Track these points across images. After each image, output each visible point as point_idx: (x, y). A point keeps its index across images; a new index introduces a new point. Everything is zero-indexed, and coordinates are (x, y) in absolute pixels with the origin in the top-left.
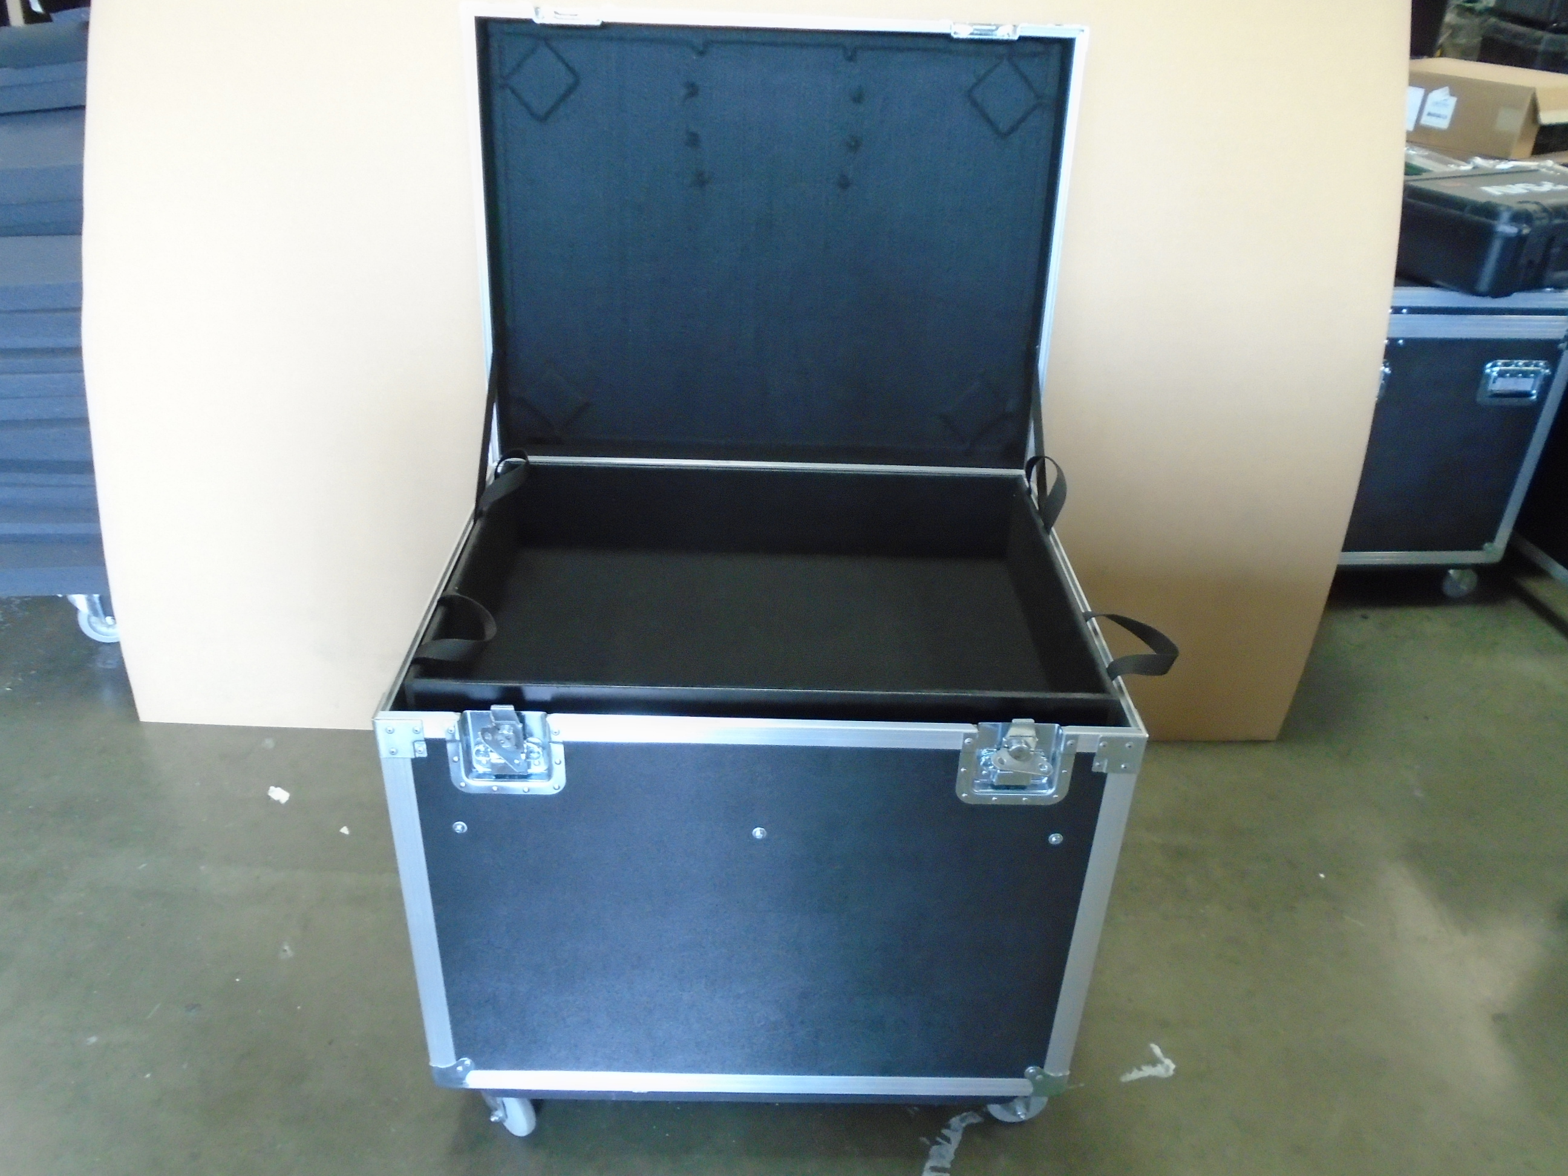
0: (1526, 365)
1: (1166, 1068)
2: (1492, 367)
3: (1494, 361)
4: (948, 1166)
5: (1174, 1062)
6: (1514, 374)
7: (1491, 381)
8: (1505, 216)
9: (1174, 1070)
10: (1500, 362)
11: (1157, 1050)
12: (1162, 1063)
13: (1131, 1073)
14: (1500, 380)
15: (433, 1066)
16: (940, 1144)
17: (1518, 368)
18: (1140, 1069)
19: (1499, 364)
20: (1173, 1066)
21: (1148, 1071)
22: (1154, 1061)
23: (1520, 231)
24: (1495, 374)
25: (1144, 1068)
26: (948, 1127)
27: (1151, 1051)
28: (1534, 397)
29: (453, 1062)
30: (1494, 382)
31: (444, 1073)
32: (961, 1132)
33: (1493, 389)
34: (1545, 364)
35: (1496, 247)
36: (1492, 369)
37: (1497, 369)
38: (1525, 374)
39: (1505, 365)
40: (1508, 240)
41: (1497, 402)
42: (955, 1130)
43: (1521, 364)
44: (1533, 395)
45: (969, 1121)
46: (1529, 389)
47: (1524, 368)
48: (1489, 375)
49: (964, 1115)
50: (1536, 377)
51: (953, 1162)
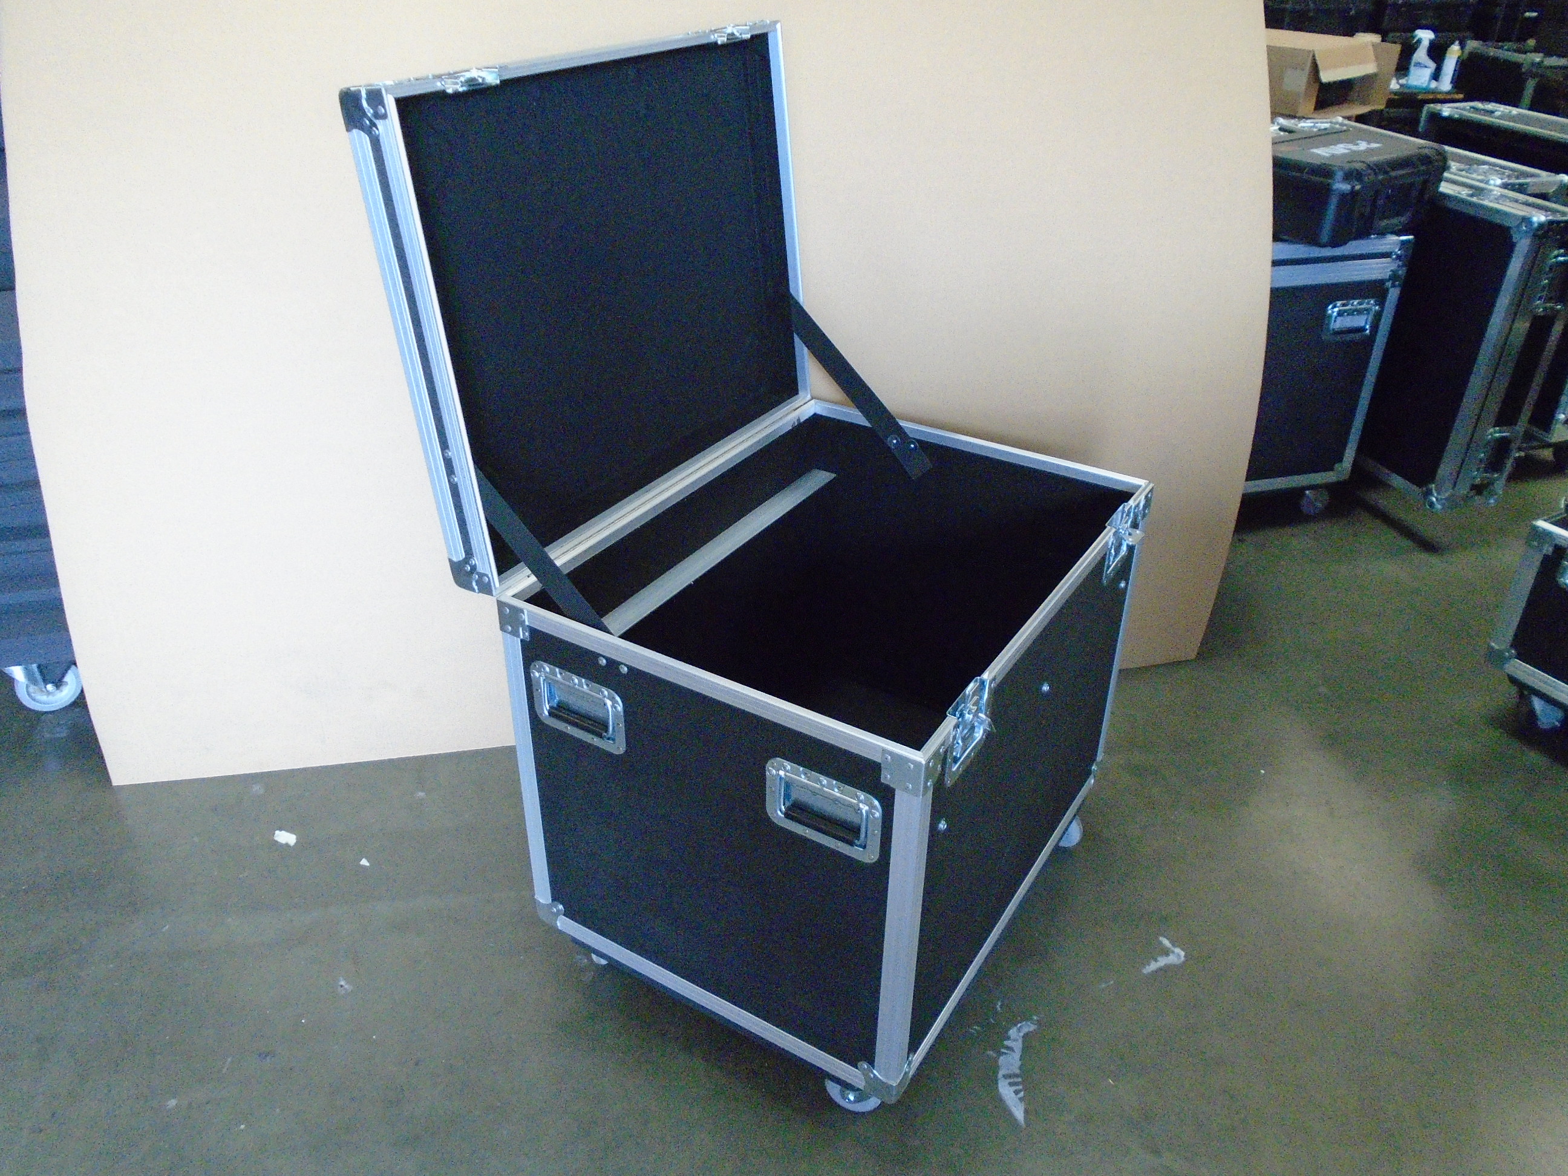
0: (1360, 304)
1: (1177, 956)
2: (1333, 308)
3: (1334, 303)
4: (1018, 1071)
5: (1183, 949)
6: (1351, 313)
7: (1333, 319)
9: (1184, 956)
10: (1339, 303)
11: (1166, 942)
12: (1173, 952)
13: (1149, 965)
14: (1339, 319)
16: (1006, 1054)
17: (1353, 307)
18: (1156, 960)
19: (1338, 305)
20: (1183, 954)
21: (1162, 962)
22: (1166, 952)
24: (1335, 314)
25: (1159, 959)
26: (1009, 1038)
27: (1160, 943)
28: (1368, 332)
30: (1335, 321)
32: (1020, 1041)
33: (1333, 328)
34: (1375, 301)
36: (1333, 310)
37: (1336, 310)
38: (1360, 312)
39: (1344, 305)
41: (1338, 338)
42: (1015, 1040)
43: (1355, 303)
44: (1367, 330)
45: (1025, 1030)
46: (1362, 324)
47: (1359, 307)
48: (1330, 316)
49: (1019, 1025)
50: (1368, 314)
51: (1020, 1068)
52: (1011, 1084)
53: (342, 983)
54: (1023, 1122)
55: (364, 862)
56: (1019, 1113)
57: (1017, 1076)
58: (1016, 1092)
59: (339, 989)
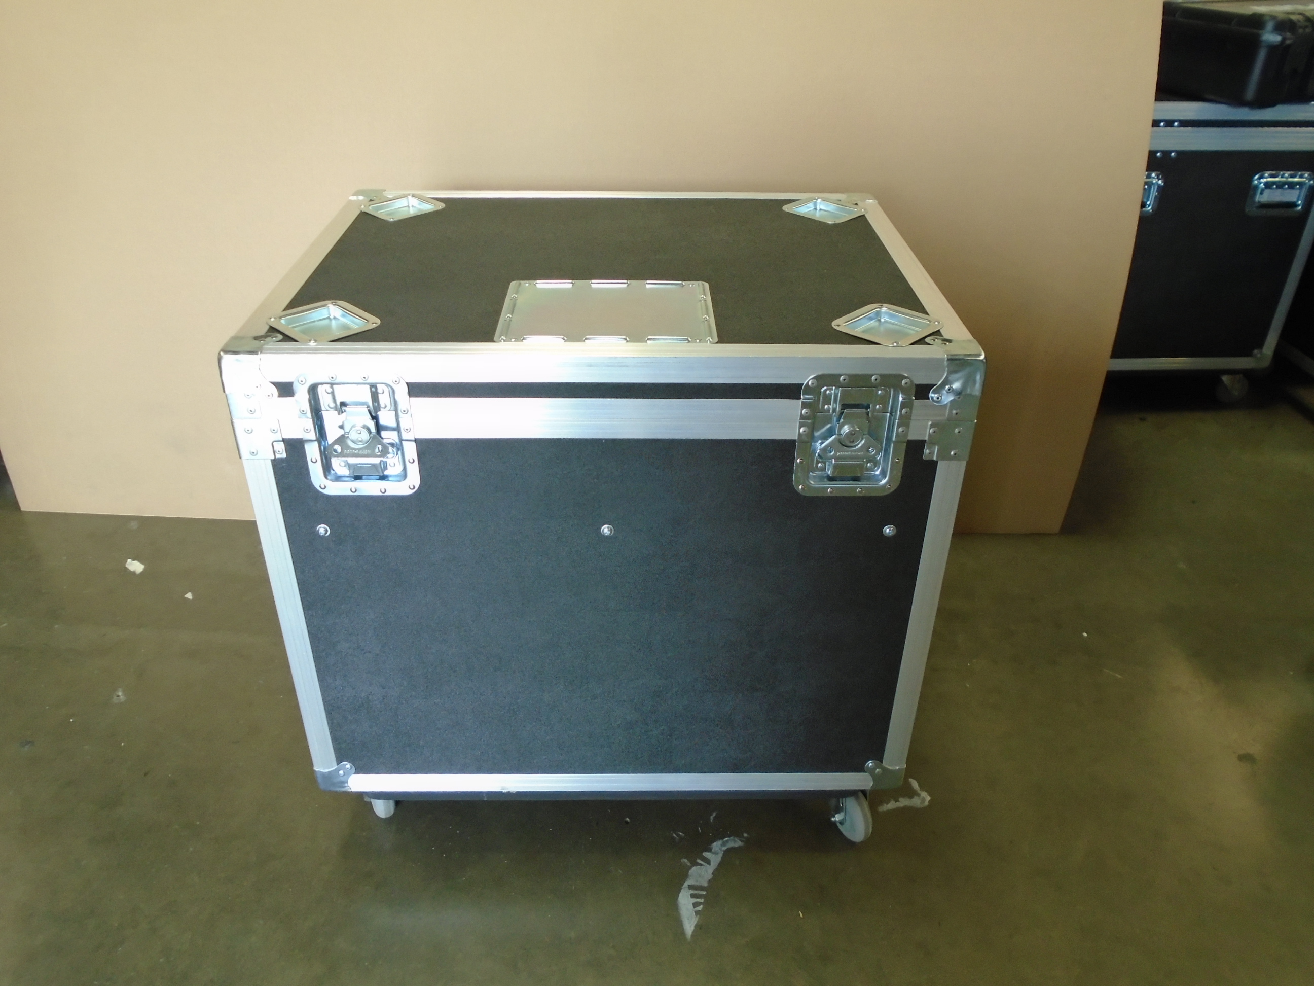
0: (1292, 176)
1: (922, 800)
2: (1260, 178)
3: (1262, 173)
4: (705, 884)
6: (1280, 185)
7: (1259, 191)
8: (1270, 26)
9: (929, 802)
10: (1266, 174)
14: (1267, 191)
15: (317, 770)
16: (699, 865)
17: (1284, 179)
20: (928, 798)
23: (1284, 39)
24: (1262, 185)
28: (1300, 208)
29: (335, 767)
30: (1261, 193)
31: (328, 777)
32: (721, 855)
33: (1260, 200)
34: (1309, 175)
35: (1262, 55)
36: (1259, 181)
37: (1264, 180)
38: (1291, 186)
39: (1272, 176)
40: (1273, 49)
41: (1264, 211)
42: (716, 853)
43: (1286, 175)
44: (1299, 206)
45: (731, 844)
46: (1294, 200)
47: (1290, 179)
48: (1256, 187)
49: (726, 839)
50: (1301, 188)
51: (710, 882)
52: (693, 896)
54: (690, 936)
56: (689, 926)
57: (701, 888)
58: (695, 905)
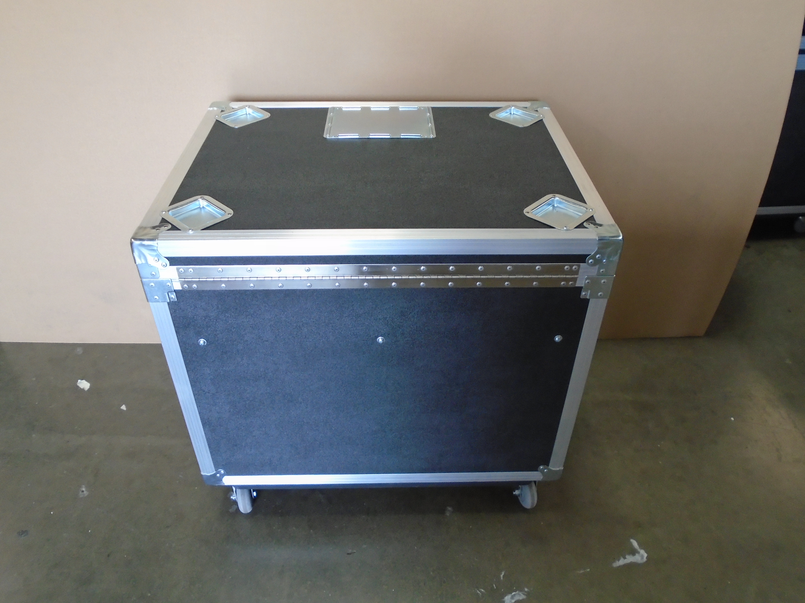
1: (641, 556)
5: (646, 552)
9: (646, 558)
11: (635, 544)
12: (639, 553)
13: (619, 560)
18: (625, 558)
20: (646, 555)
21: (630, 559)
22: (633, 552)
25: (627, 557)
27: (631, 544)
45: (517, 597)
49: (513, 593)
53: (84, 489)
55: (124, 407)
59: (81, 493)
